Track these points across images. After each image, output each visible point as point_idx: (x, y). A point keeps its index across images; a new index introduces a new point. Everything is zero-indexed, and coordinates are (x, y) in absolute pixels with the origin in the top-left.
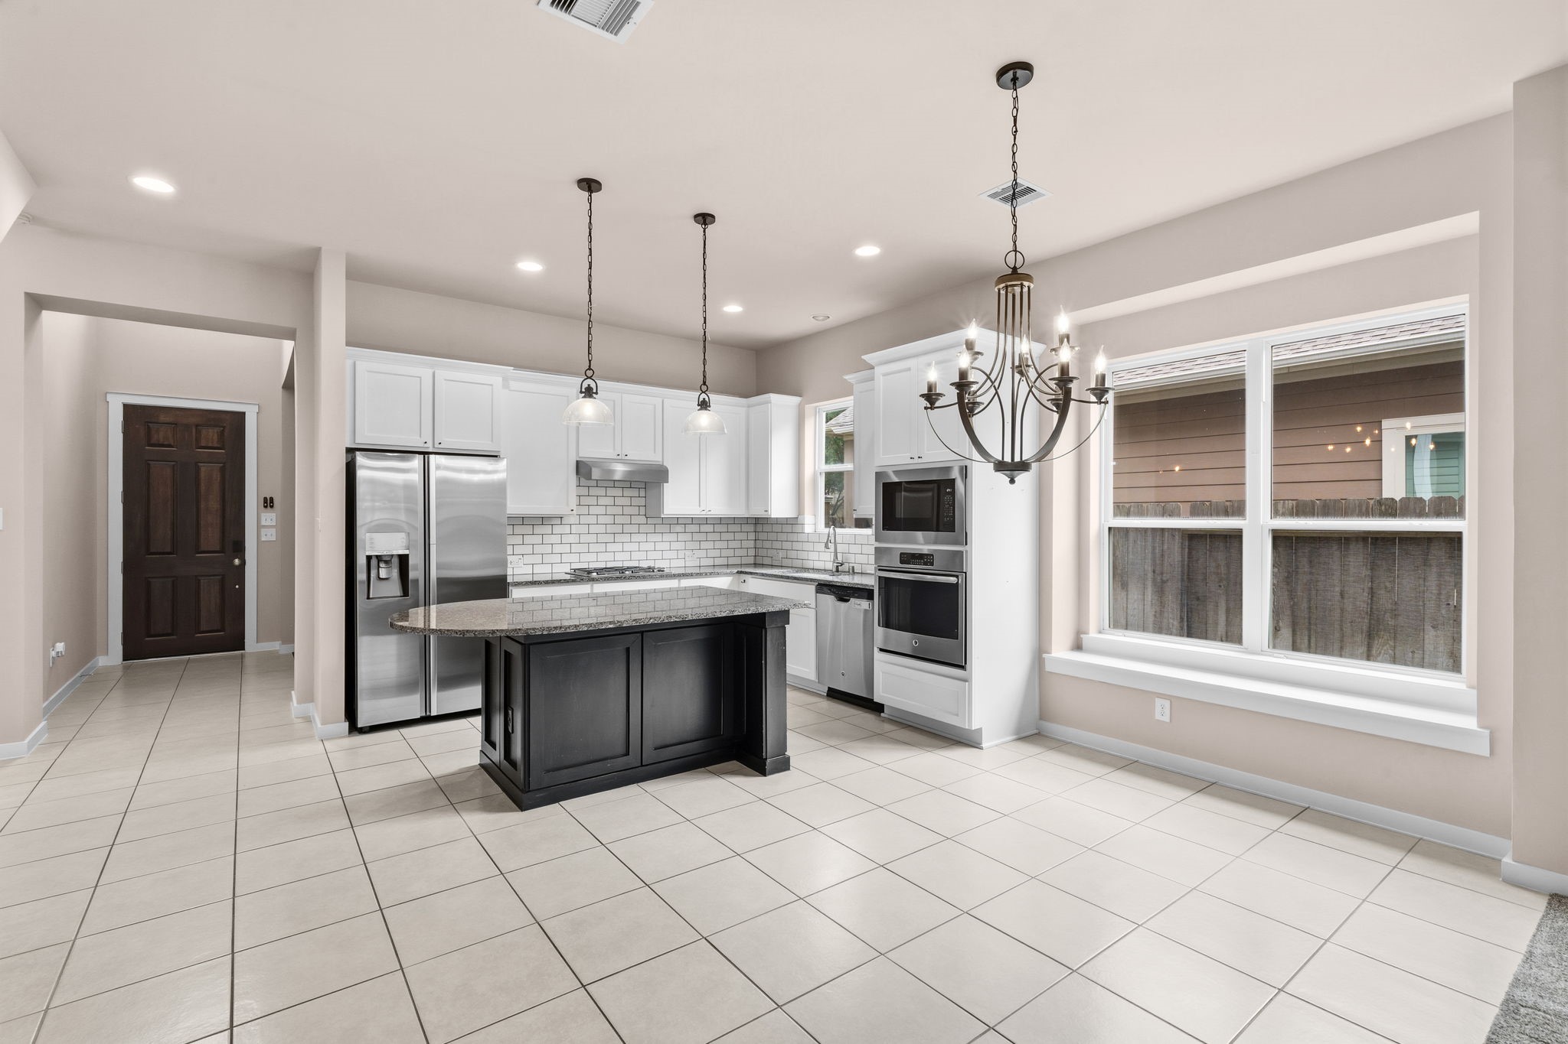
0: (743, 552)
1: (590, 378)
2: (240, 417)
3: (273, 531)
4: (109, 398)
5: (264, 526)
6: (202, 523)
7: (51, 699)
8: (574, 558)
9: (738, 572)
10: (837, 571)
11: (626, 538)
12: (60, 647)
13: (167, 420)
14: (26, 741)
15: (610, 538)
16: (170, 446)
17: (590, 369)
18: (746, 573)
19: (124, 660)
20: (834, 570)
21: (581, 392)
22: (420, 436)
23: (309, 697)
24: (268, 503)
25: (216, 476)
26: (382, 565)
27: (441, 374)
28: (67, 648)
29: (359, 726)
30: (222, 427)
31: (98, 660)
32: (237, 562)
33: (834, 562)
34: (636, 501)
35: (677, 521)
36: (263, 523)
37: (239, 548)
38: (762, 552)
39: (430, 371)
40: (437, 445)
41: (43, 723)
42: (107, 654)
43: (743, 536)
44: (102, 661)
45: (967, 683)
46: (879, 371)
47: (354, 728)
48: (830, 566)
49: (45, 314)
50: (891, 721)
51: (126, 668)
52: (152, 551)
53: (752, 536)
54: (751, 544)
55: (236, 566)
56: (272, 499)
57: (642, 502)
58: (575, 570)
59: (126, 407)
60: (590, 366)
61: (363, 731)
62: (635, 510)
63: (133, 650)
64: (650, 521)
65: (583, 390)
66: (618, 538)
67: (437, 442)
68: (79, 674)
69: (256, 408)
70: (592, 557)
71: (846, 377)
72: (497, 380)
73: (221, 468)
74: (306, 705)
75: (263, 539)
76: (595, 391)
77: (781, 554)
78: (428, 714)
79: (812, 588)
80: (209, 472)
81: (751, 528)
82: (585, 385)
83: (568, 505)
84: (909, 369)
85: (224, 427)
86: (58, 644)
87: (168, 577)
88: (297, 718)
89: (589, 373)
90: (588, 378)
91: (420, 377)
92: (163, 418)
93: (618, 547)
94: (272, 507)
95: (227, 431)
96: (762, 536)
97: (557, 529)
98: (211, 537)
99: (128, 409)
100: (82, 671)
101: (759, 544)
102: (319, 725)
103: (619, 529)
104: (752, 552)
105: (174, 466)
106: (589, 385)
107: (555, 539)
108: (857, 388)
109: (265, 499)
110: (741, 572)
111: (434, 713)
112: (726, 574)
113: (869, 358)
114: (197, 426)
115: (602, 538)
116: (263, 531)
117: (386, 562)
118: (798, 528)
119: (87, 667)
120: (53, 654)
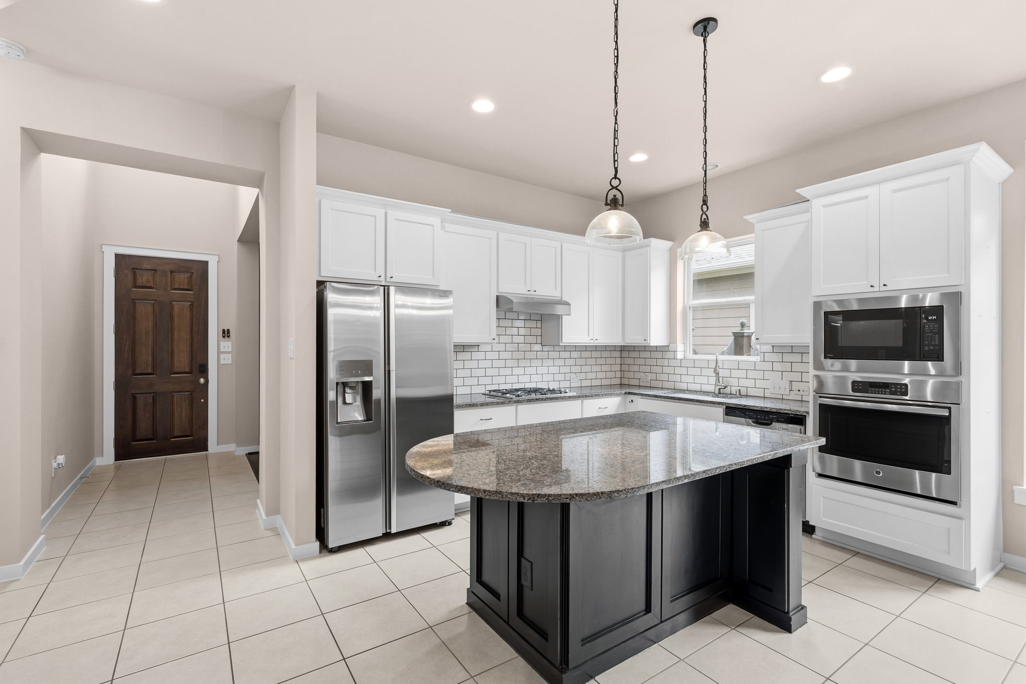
0: (612, 375)
1: (616, 188)
2: (206, 263)
3: (230, 356)
4: (105, 248)
5: (223, 352)
6: (176, 350)
7: (53, 505)
8: (488, 380)
9: (625, 393)
10: (720, 393)
11: (527, 363)
12: (61, 459)
13: (149, 267)
14: (22, 563)
15: (514, 363)
16: (151, 288)
17: (615, 177)
18: (635, 394)
19: (115, 461)
20: (717, 392)
21: (607, 204)
22: (375, 271)
23: (274, 509)
24: (226, 334)
25: (187, 313)
26: (348, 390)
27: (393, 214)
28: (67, 459)
29: (330, 547)
30: (190, 272)
31: (95, 461)
32: (202, 381)
33: (716, 385)
34: (534, 332)
35: (576, 348)
36: (222, 350)
37: (203, 370)
38: (627, 375)
39: (383, 211)
40: (388, 280)
41: (42, 536)
42: (102, 456)
43: (612, 361)
44: (99, 462)
45: (964, 521)
46: (816, 204)
47: (325, 547)
48: (711, 388)
49: (44, 157)
50: (826, 543)
51: (118, 468)
52: (138, 371)
53: (618, 361)
54: (618, 368)
55: (202, 384)
56: (228, 331)
57: (538, 332)
58: (490, 391)
59: (117, 256)
60: (616, 175)
61: (333, 551)
62: (533, 339)
63: (124, 451)
64: (545, 348)
65: (609, 202)
66: (522, 363)
67: (389, 276)
68: (79, 476)
69: (217, 258)
70: (501, 380)
71: (746, 217)
72: (437, 221)
73: (190, 305)
74: (274, 516)
75: (222, 362)
76: (621, 203)
77: (650, 377)
78: (388, 531)
79: (720, 411)
80: (181, 309)
81: (618, 354)
82: (610, 197)
83: (490, 334)
84: (867, 197)
85: (192, 273)
86: (59, 457)
87: (149, 393)
88: (266, 530)
89: (615, 183)
90: (613, 188)
91: (375, 216)
92: (146, 266)
93: (520, 371)
94: (228, 337)
95: (194, 276)
96: (627, 361)
97: (476, 355)
98: (182, 360)
99: (119, 258)
100: (80, 474)
101: (625, 368)
102: (293, 546)
103: (521, 355)
104: (618, 374)
105: (154, 303)
106: (615, 196)
107: (474, 364)
108: (757, 226)
109: (224, 331)
110: (630, 393)
111: (394, 530)
112: (617, 395)
113: (803, 191)
114: (172, 272)
115: (509, 363)
116: (222, 356)
117: (351, 388)
118: (669, 355)
119: (87, 467)
120: (55, 465)
